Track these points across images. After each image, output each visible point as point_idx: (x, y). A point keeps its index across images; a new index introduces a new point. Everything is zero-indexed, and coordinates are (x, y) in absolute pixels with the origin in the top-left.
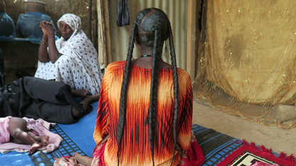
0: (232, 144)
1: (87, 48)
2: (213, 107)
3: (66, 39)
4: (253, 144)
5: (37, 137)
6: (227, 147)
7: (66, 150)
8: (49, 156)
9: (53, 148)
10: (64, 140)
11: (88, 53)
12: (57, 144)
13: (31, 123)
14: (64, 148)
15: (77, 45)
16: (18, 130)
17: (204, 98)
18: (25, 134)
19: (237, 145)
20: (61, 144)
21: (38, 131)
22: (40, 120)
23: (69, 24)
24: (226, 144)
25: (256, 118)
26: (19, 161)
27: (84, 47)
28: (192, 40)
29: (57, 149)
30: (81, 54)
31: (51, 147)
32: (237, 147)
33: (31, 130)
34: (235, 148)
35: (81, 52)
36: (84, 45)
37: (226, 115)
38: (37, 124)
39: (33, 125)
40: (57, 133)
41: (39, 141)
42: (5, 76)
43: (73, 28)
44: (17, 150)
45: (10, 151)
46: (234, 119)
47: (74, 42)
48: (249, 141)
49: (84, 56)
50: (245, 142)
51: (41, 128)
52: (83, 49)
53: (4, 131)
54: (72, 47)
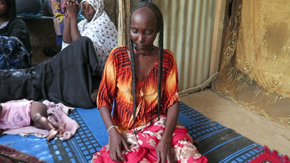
0: (252, 150)
1: (109, 31)
2: (236, 102)
3: (89, 21)
4: (276, 152)
5: (55, 123)
6: (246, 152)
7: (81, 139)
8: (65, 144)
9: (69, 136)
10: (81, 127)
11: (111, 36)
12: (73, 132)
13: (52, 106)
14: (80, 136)
15: (99, 28)
16: (38, 115)
17: (226, 91)
18: (44, 119)
19: (257, 151)
20: (77, 131)
21: (57, 116)
22: (60, 105)
23: (92, 4)
24: (245, 149)
25: (282, 120)
26: (38, 146)
27: (107, 30)
28: (219, 28)
29: (73, 137)
30: (103, 38)
31: (67, 135)
32: (257, 154)
33: (51, 114)
34: (255, 155)
35: (103, 35)
36: (106, 28)
37: (249, 113)
38: (57, 108)
39: (53, 109)
40: (75, 118)
41: (56, 128)
42: (31, 55)
43: (95, 9)
44: (36, 135)
45: (29, 136)
46: (256, 118)
47: (97, 25)
48: (271, 148)
49: (106, 39)
50: (266, 149)
51: (60, 112)
52: (105, 32)
53: (26, 115)
54: (95, 30)
